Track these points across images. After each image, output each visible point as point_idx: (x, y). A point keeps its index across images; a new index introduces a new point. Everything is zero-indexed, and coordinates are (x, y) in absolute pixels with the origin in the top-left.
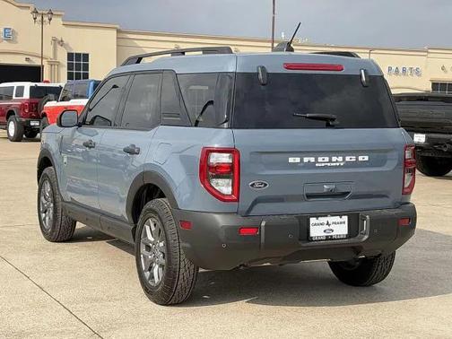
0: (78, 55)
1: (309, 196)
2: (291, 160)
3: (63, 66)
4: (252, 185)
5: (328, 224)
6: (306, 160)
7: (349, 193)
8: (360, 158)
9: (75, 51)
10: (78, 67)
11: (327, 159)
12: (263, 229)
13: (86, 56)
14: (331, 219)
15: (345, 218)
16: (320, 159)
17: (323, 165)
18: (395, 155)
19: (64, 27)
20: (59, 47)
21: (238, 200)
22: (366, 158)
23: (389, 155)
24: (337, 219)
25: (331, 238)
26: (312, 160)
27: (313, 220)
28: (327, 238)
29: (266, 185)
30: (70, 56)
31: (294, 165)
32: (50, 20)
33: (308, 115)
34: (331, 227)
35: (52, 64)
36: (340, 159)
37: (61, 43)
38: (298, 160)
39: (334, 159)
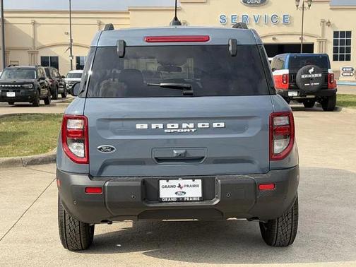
0: (343, 33)
1: (159, 160)
2: (138, 126)
3: (330, 42)
4: (100, 149)
5: (179, 186)
6: (154, 126)
7: (203, 158)
8: (215, 125)
9: (340, 30)
10: (342, 42)
11: (176, 126)
12: (106, 189)
13: (349, 34)
14: (183, 182)
15: (199, 182)
16: (169, 126)
17: (172, 131)
18: (259, 121)
19: (331, 11)
20: (327, 27)
21: (88, 162)
22: (222, 125)
23: (251, 122)
24: (189, 182)
25: (183, 200)
26: (161, 126)
27: (162, 183)
28: (178, 200)
29: (112, 149)
30: (336, 34)
31: (142, 132)
32: (310, 6)
33: (161, 84)
34: (183, 190)
35: (320, 41)
36: (191, 125)
37: (329, 24)
38: (145, 126)
39: (184, 125)
